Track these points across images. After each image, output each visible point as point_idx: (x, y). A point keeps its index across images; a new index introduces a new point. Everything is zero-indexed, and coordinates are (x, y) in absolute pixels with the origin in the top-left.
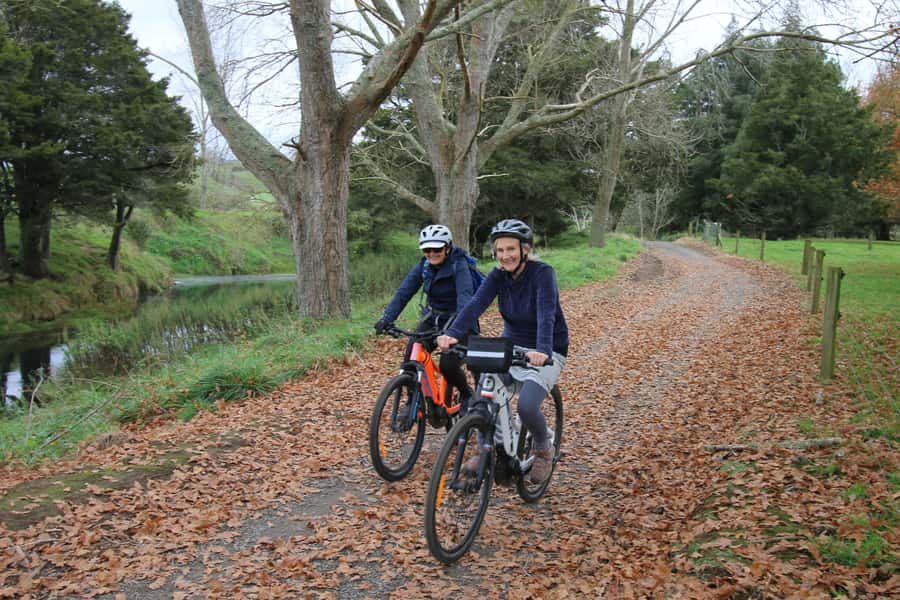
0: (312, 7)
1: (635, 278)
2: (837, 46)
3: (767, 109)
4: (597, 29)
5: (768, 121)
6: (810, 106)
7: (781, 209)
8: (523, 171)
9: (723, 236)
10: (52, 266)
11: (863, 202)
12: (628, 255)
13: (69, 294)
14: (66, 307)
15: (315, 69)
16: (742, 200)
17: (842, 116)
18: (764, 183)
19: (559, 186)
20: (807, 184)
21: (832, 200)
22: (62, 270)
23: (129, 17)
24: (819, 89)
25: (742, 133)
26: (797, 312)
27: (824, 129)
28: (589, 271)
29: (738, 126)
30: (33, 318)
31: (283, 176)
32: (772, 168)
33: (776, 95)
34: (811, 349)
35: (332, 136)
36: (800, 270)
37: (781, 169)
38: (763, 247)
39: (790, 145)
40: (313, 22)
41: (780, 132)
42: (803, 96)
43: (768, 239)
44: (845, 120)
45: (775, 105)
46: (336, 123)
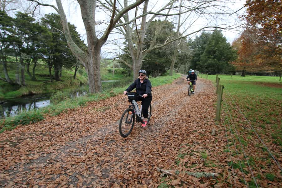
0: (86, 14)
1: (177, 83)
2: (225, 30)
3: (210, 47)
4: (173, 29)
5: (210, 49)
6: (219, 46)
7: (212, 68)
8: (156, 59)
9: (199, 74)
10: (61, 78)
11: (230, 67)
12: (176, 78)
13: (64, 84)
14: (63, 87)
15: (88, 30)
16: (204, 66)
17: (226, 48)
18: (209, 63)
19: (164, 63)
20: (218, 63)
21: (223, 66)
22: (63, 79)
23: (76, 27)
24: (222, 43)
25: (204, 52)
26: (213, 93)
27: (222, 51)
28: (166, 82)
29: (204, 51)
30: (56, 89)
31: (84, 58)
32: (210, 60)
33: (212, 44)
34: (214, 107)
35: (94, 48)
36: (215, 82)
37: (212, 60)
38: (207, 76)
39: (215, 55)
40: (87, 18)
41: (213, 52)
42: (218, 44)
43: (208, 74)
44: (227, 49)
45: (211, 46)
46: (95, 45)
